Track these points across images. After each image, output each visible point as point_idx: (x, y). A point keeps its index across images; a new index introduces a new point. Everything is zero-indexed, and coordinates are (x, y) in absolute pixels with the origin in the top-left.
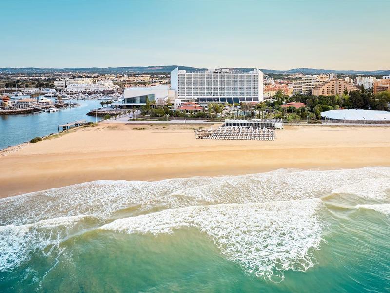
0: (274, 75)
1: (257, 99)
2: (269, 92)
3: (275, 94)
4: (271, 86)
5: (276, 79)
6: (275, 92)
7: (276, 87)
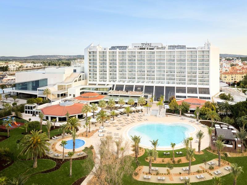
0: (241, 58)
1: (207, 91)
2: (234, 76)
3: (241, 79)
4: (237, 67)
5: (243, 61)
6: (241, 76)
7: (243, 68)
